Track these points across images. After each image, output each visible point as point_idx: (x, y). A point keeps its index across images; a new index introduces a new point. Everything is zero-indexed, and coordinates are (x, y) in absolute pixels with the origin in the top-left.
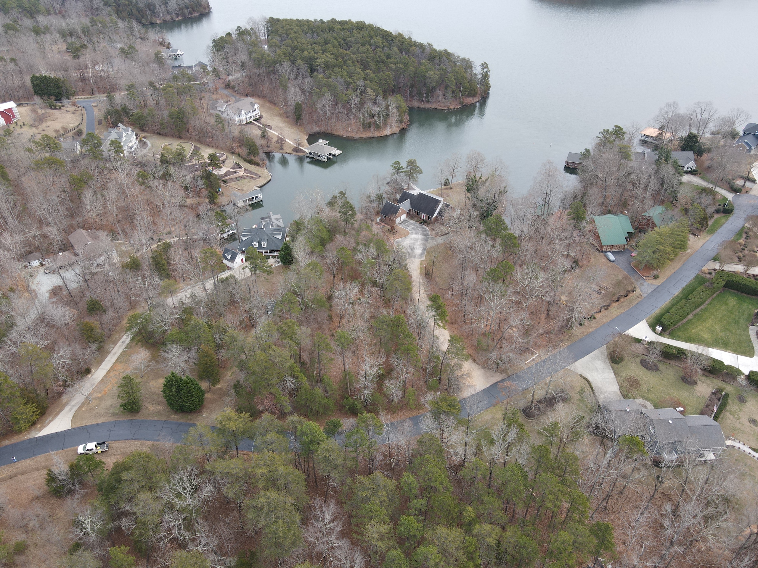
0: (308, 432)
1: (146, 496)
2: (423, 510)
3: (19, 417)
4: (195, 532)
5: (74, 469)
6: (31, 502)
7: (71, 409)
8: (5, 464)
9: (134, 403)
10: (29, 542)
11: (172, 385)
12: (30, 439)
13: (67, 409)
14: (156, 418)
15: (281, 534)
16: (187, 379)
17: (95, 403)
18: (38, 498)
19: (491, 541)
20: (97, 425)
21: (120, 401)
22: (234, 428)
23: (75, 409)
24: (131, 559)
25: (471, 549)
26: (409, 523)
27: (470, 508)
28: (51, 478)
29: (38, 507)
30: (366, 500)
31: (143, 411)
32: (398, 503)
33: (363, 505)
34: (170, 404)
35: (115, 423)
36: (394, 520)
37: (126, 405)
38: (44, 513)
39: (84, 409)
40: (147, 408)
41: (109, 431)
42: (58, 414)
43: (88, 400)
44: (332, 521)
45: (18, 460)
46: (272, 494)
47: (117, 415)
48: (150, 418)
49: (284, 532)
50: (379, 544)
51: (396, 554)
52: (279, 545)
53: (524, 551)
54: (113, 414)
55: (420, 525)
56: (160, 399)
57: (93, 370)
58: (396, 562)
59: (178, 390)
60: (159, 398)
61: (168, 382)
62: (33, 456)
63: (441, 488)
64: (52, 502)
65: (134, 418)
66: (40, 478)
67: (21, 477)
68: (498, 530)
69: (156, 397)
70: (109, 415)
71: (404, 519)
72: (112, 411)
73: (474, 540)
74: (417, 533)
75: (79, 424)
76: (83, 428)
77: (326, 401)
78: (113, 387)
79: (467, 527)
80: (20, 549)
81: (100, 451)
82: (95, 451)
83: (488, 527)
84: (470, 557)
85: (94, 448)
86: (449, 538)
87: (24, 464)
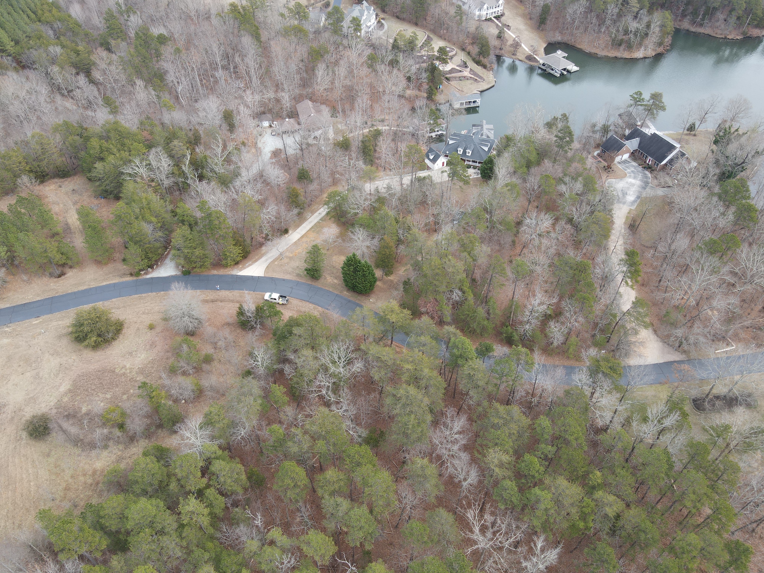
0: (460, 346)
1: (307, 353)
2: (550, 456)
3: (228, 254)
4: (340, 396)
5: (259, 310)
6: (223, 325)
7: (267, 260)
8: (211, 289)
9: (316, 270)
10: (215, 357)
11: (351, 265)
12: (232, 275)
13: (264, 259)
14: (331, 290)
15: (410, 427)
16: (365, 264)
17: (286, 260)
18: (228, 324)
19: (611, 512)
20: (284, 280)
21: (306, 266)
22: (394, 320)
23: (270, 260)
24: (286, 399)
25: (586, 510)
26: (531, 463)
27: (598, 474)
28: (241, 312)
29: (227, 332)
31: (322, 280)
32: (526, 441)
33: (493, 430)
34: (345, 281)
35: (298, 283)
36: (518, 454)
37: (309, 270)
38: (230, 338)
39: (276, 263)
40: (325, 278)
41: (292, 288)
42: (256, 261)
43: (281, 257)
44: (460, 433)
45: (221, 289)
46: (412, 390)
47: (301, 276)
48: (326, 288)
49: (413, 427)
50: (497, 470)
51: (510, 485)
52: (406, 435)
53: (642, 535)
54: (298, 275)
55: (542, 469)
57: (290, 232)
58: (508, 491)
59: (355, 271)
60: (337, 273)
61: (348, 261)
62: (232, 289)
63: (574, 443)
64: (238, 331)
65: (313, 284)
66: (232, 309)
67: (220, 304)
68: (621, 505)
69: (335, 271)
70: (295, 274)
71: (527, 457)
72: (297, 272)
73: (593, 504)
74: (537, 475)
75: (270, 275)
76: (272, 279)
77: (486, 323)
78: (302, 251)
79: (591, 490)
80: (208, 360)
81: (281, 303)
82: (277, 301)
83: (612, 498)
84: (584, 517)
85: (277, 298)
86: (567, 492)
87: (224, 294)
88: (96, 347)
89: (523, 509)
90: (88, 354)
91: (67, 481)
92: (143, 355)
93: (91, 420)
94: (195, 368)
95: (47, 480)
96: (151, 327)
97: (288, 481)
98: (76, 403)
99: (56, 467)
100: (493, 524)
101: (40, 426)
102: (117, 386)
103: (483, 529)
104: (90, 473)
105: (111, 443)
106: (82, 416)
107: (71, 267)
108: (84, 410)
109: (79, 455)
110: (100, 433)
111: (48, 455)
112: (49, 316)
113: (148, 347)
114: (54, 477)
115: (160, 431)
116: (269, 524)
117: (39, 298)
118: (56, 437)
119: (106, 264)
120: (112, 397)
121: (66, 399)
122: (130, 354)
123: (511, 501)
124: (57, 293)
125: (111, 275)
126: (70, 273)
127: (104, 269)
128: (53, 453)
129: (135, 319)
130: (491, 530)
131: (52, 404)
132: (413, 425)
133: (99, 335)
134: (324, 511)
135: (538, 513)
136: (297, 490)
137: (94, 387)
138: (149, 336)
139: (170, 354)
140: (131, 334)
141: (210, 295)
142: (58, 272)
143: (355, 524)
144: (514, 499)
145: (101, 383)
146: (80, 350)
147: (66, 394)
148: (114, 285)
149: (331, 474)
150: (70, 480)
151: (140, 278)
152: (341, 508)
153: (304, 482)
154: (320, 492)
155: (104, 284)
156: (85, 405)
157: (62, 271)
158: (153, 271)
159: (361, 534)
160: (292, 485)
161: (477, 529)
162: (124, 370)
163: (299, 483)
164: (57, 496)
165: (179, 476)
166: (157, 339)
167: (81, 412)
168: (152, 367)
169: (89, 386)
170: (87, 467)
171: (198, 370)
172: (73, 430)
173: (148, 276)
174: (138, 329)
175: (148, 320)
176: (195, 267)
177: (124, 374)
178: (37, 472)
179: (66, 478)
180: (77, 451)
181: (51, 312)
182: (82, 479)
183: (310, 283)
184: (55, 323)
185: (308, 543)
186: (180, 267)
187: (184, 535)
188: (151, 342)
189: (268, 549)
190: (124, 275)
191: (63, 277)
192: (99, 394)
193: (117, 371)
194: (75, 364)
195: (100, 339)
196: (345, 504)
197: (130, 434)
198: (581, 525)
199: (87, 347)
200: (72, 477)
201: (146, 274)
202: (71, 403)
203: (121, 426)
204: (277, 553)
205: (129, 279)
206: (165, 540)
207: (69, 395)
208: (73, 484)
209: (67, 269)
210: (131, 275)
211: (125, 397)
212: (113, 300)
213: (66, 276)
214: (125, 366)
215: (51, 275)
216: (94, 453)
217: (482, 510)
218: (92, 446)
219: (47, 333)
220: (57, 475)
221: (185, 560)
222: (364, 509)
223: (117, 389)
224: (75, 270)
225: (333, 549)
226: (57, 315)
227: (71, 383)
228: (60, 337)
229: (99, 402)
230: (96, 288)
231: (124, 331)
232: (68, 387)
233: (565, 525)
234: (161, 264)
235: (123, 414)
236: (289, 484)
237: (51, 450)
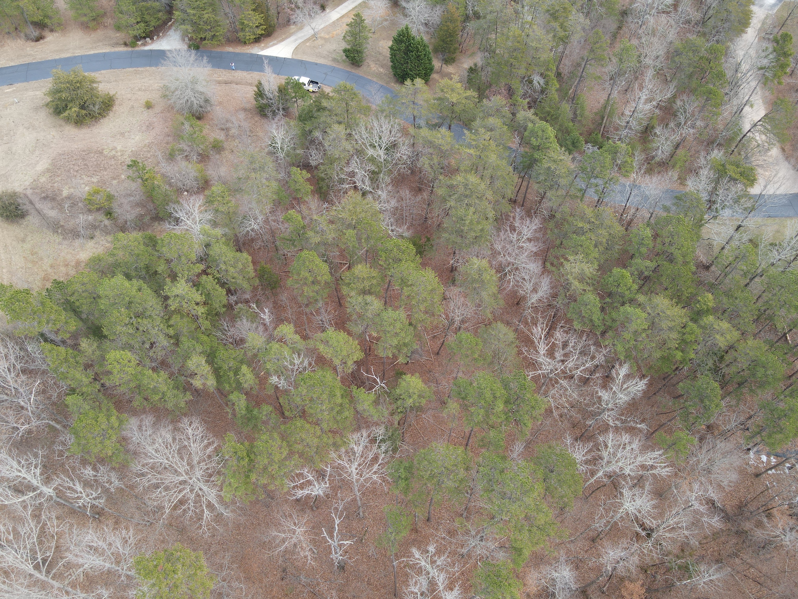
1: (339, 130)
3: (246, 22)
5: (282, 90)
6: (237, 111)
7: (296, 40)
8: (224, 68)
9: (358, 52)
10: (226, 145)
12: (252, 54)
13: (292, 38)
14: (375, 80)
16: (420, 40)
17: (320, 42)
18: (245, 110)
20: (316, 64)
21: (344, 45)
22: (454, 100)
23: (300, 41)
27: (710, 296)
28: (260, 94)
29: (242, 115)
30: (580, 232)
31: (364, 68)
33: (575, 236)
34: (394, 67)
35: (333, 69)
37: (349, 50)
38: (246, 125)
39: (308, 44)
40: (369, 66)
41: (326, 74)
42: (283, 40)
43: (314, 37)
45: (236, 69)
47: (338, 62)
48: (369, 77)
50: (576, 283)
51: (592, 298)
54: (334, 60)
56: (385, 62)
57: (328, 10)
59: (408, 51)
60: (384, 60)
62: (251, 70)
64: (256, 119)
65: (353, 71)
66: (250, 92)
67: (234, 86)
69: (381, 58)
70: (330, 59)
71: (616, 271)
72: (334, 56)
75: (299, 57)
76: (302, 62)
78: (343, 29)
79: (697, 315)
80: (218, 147)
81: (311, 90)
82: (306, 87)
83: (725, 325)
85: (306, 83)
87: (240, 75)
88: (79, 122)
90: (71, 130)
91: (46, 271)
92: (137, 137)
93: (73, 205)
94: (200, 155)
95: (22, 268)
96: (149, 106)
97: (305, 274)
98: (55, 185)
99: (32, 255)
101: (11, 204)
102: (105, 169)
104: (73, 263)
105: (97, 233)
106: (62, 200)
107: (52, 31)
108: (65, 193)
109: (59, 244)
110: (83, 219)
111: (23, 241)
112: (25, 84)
113: (144, 128)
114: (30, 265)
115: (156, 224)
117: (12, 64)
118: (32, 220)
119: (95, 30)
120: (98, 182)
121: (43, 180)
122: (122, 134)
123: (591, 320)
124: (34, 59)
125: (100, 44)
126: (50, 38)
127: (92, 36)
128: (29, 238)
129: (129, 96)
130: (562, 352)
131: (27, 183)
132: (471, 221)
133: (83, 107)
135: (627, 335)
137: (76, 168)
138: (146, 115)
139: (170, 139)
140: (123, 113)
141: (223, 75)
142: (36, 33)
143: (388, 329)
144: (595, 318)
145: (85, 165)
146: (61, 126)
147: (43, 173)
148: (105, 54)
149: (361, 270)
150: (50, 270)
151: (137, 49)
152: (371, 308)
153: (325, 277)
155: (92, 52)
156: (67, 187)
157: (40, 33)
158: (152, 43)
159: (395, 342)
160: (311, 279)
161: (542, 349)
162: (113, 152)
163: (319, 278)
164: (34, 286)
166: (155, 120)
167: (61, 195)
168: (149, 152)
169: (72, 166)
170: (69, 257)
171: (203, 158)
172: (52, 213)
173: (147, 48)
174: (133, 107)
175: (144, 97)
176: (205, 39)
177: (114, 157)
178: (11, 258)
179: (45, 268)
180: (58, 238)
181: (26, 80)
182: (63, 269)
183: (349, 69)
184: (31, 93)
185: (326, 342)
186: (186, 39)
188: (147, 123)
189: (275, 346)
190: (117, 44)
191: (41, 41)
192: (84, 176)
193: (105, 152)
194: (55, 141)
195: (84, 112)
196: (376, 304)
197: (120, 221)
199: (68, 120)
200: (52, 266)
201: (144, 45)
202: (50, 184)
203: (109, 213)
204: (286, 352)
205: (122, 49)
207: (48, 175)
208: (53, 274)
209: (46, 33)
210: (126, 44)
211: (115, 182)
212: (103, 72)
213: (46, 40)
214: (116, 148)
215: (28, 38)
216: (77, 242)
218: (75, 234)
219: (21, 103)
220: (34, 263)
221: (173, 352)
223: (105, 173)
224: (56, 35)
225: (358, 355)
226: (34, 84)
227: (50, 161)
228: (36, 109)
229: (83, 186)
230: (82, 57)
231: (115, 108)
232: (46, 166)
234: (164, 36)
235: (110, 198)
237: (26, 235)
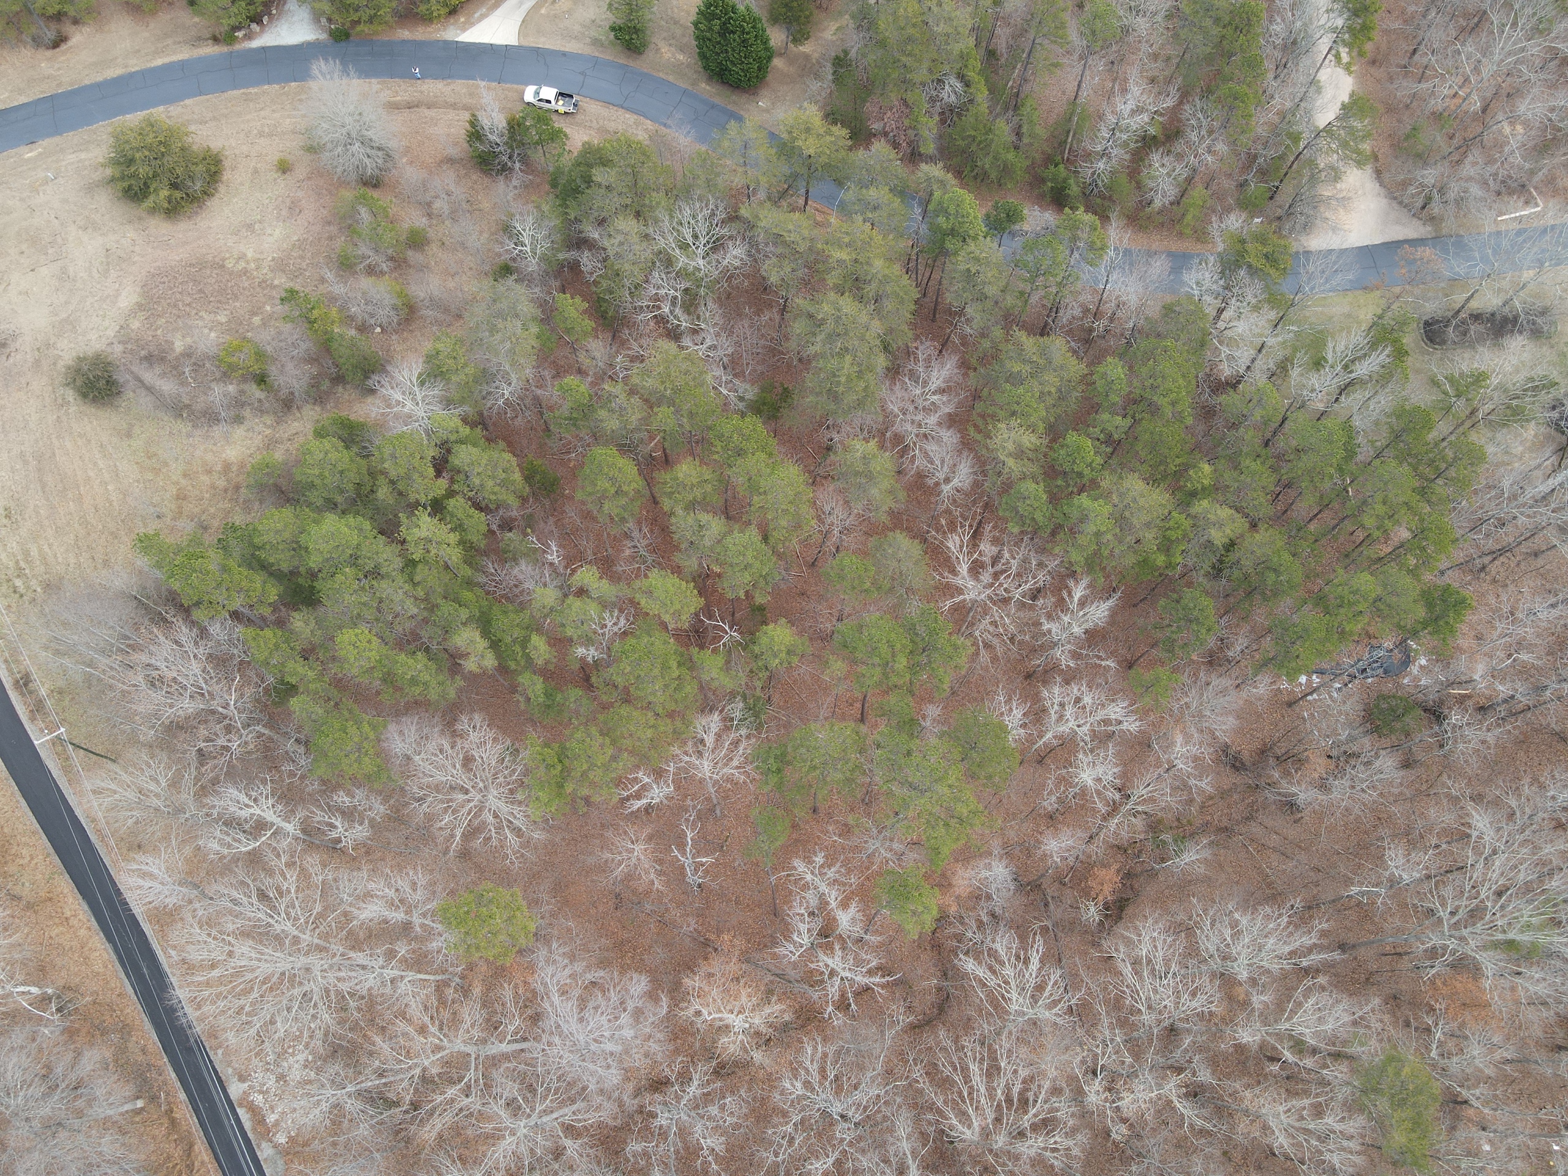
0: (952, 209)
1: (627, 225)
2: (1116, 437)
4: (698, 318)
5: (515, 127)
6: (439, 164)
7: (521, 3)
8: (402, 77)
9: (636, 30)
10: (431, 234)
11: (714, 16)
12: (446, 42)
14: (671, 78)
15: (843, 379)
16: (746, 13)
17: (564, 5)
18: (450, 161)
19: (1218, 537)
20: (564, 54)
21: (611, 18)
22: (812, 152)
24: (589, 324)
25: (1173, 535)
26: (1079, 449)
27: (1207, 468)
28: (476, 134)
29: (448, 179)
30: (1015, 379)
31: (650, 54)
32: (1074, 406)
33: (1008, 386)
34: (703, 56)
35: (595, 62)
36: (1054, 433)
37: (620, 29)
38: (460, 192)
39: (543, 11)
40: (658, 50)
41: (583, 73)
42: (496, 5)
44: (941, 391)
45: (423, 76)
46: (848, 305)
47: (602, 45)
48: (661, 75)
49: (849, 379)
50: (1011, 462)
51: (1034, 491)
52: (834, 397)
53: (1271, 577)
54: (595, 42)
55: (1099, 460)
56: (685, 40)
58: (1028, 502)
59: (725, 31)
60: (684, 36)
61: (708, 6)
62: (449, 77)
63: (1168, 411)
64: (474, 177)
65: (631, 63)
66: (456, 124)
67: (427, 112)
68: (1240, 524)
69: (678, 32)
70: (588, 40)
71: (1072, 438)
72: (593, 33)
73: (1187, 524)
74: (1086, 471)
75: (531, 42)
76: (537, 51)
77: (1011, 156)
79: (1187, 497)
80: (417, 241)
81: (562, 110)
82: (553, 106)
83: (1225, 512)
84: (1166, 546)
85: (552, 99)
86: (1142, 502)
87: (433, 88)
88: (172, 211)
89: (1053, 533)
90: (160, 227)
91: (177, 483)
92: (277, 232)
93: (197, 367)
94: (392, 259)
95: (138, 481)
96: (284, 168)
97: (603, 484)
98: (159, 332)
99: (149, 458)
100: (995, 560)
101: (98, 378)
102: (236, 297)
103: (976, 569)
104: (219, 468)
105: (247, 412)
106: (177, 359)
107: (76, 22)
108: (179, 346)
109: (189, 436)
110: (220, 393)
111: (129, 435)
112: (57, 139)
113: (284, 213)
114: (150, 476)
115: (340, 389)
116: (574, 559)
117: (23, 99)
118: (134, 400)
119: (153, 13)
120: (229, 321)
121: (135, 325)
122: (250, 227)
123: (1033, 519)
124: (59, 85)
125: (170, 41)
126: (78, 37)
127: (152, 25)
128: (137, 430)
129: (245, 148)
130: (991, 570)
131: (111, 333)
132: (848, 376)
133: (174, 186)
134: (676, 537)
135: (1082, 540)
136: (623, 501)
137: (188, 300)
138: (282, 187)
139: (333, 229)
140: (242, 184)
141: (403, 90)
142: (50, 35)
143: (736, 561)
144: (1039, 516)
145: (201, 291)
146: (140, 219)
147: (133, 313)
148: (183, 65)
149: (686, 470)
150: (183, 482)
151: (237, 47)
152: (708, 533)
153: (634, 485)
154: (666, 504)
155: (159, 62)
156: (179, 336)
157: (59, 32)
158: (262, 31)
159: (747, 577)
160: (613, 490)
161: (964, 569)
162: (242, 265)
163: (625, 488)
164: (164, 509)
165: (393, 474)
166: (300, 194)
167: (173, 350)
168: (302, 257)
169: (178, 296)
170: (209, 457)
171: (399, 263)
172: (167, 386)
173: (256, 44)
174: (256, 171)
175: (273, 149)
176: (358, 22)
177: (245, 272)
178: (115, 466)
179: (174, 478)
180: (184, 427)
181: (57, 130)
182: (205, 478)
183: (622, 60)
184: (72, 158)
185: (649, 593)
186: (324, 21)
187: (417, 579)
188: (288, 201)
189: (576, 604)
190: (198, 40)
191: (63, 47)
192: (202, 313)
193: (229, 265)
194: (137, 249)
195: (178, 194)
196: (715, 525)
197: (283, 393)
198: (1160, 560)
199: (153, 211)
200: (185, 475)
201: (249, 37)
202: (150, 333)
203: (261, 380)
204: (593, 610)
205: (210, 50)
206: (384, 588)
207: (142, 315)
208: (190, 488)
209: (68, 28)
210: (215, 39)
211: (257, 320)
212: (187, 102)
213: (70, 43)
214: (245, 255)
215: (37, 42)
216: (218, 431)
217: (976, 535)
218: (211, 417)
219: (61, 180)
220: (156, 471)
221: (426, 621)
222: (753, 534)
223: (238, 304)
224: (86, 30)
225: (695, 602)
226: (73, 137)
227: (138, 289)
228: (90, 189)
229: (206, 331)
230: (144, 74)
231: (226, 176)
232: (135, 298)
233: (1130, 560)
234: (279, 14)
235: (260, 355)
236: (606, 490)
237: (131, 426)
